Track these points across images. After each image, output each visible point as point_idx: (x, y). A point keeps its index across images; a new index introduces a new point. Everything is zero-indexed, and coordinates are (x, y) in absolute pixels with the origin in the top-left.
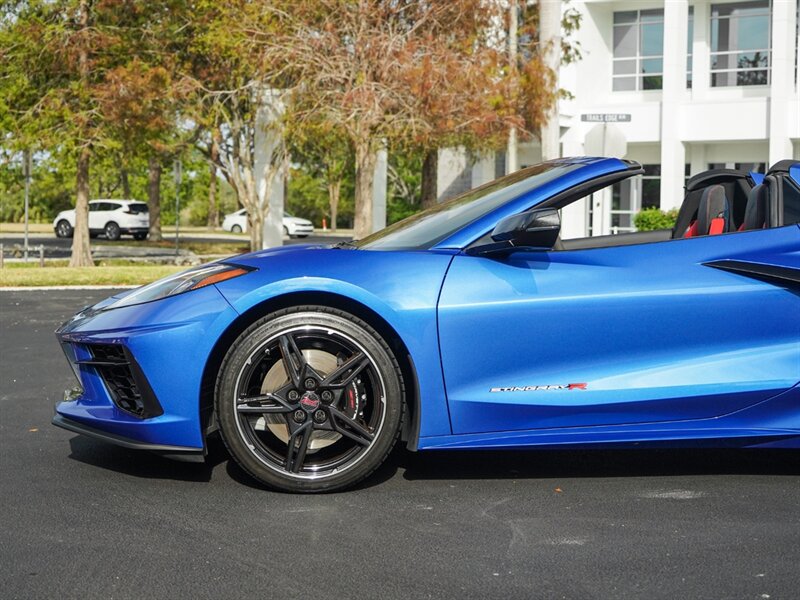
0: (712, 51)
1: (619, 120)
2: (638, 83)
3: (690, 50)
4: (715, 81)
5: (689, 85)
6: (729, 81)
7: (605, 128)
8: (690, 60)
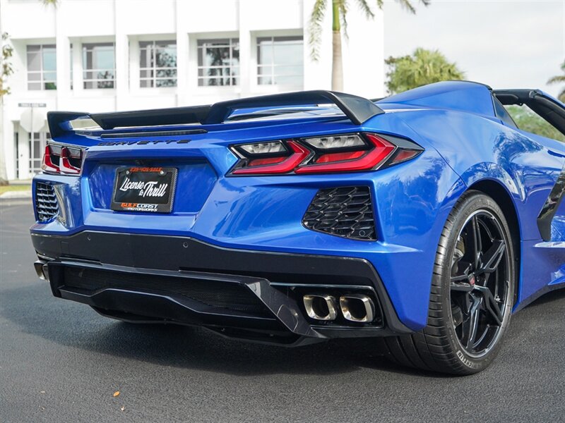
0: (84, 69)
1: (40, 106)
2: (43, 86)
3: (72, 69)
4: (86, 86)
5: (72, 88)
6: (94, 86)
7: (32, 111)
8: (72, 74)
